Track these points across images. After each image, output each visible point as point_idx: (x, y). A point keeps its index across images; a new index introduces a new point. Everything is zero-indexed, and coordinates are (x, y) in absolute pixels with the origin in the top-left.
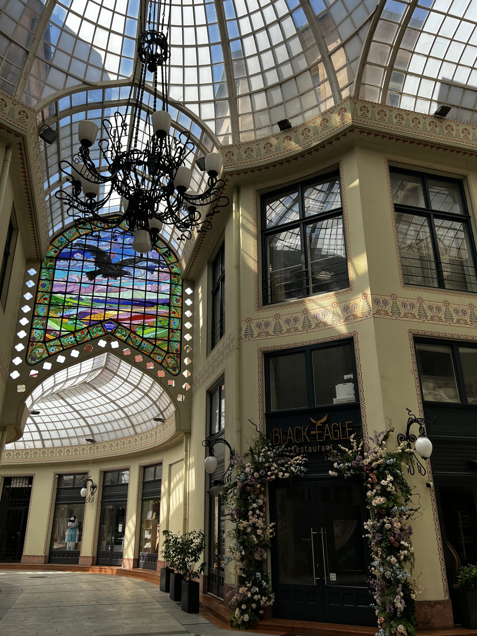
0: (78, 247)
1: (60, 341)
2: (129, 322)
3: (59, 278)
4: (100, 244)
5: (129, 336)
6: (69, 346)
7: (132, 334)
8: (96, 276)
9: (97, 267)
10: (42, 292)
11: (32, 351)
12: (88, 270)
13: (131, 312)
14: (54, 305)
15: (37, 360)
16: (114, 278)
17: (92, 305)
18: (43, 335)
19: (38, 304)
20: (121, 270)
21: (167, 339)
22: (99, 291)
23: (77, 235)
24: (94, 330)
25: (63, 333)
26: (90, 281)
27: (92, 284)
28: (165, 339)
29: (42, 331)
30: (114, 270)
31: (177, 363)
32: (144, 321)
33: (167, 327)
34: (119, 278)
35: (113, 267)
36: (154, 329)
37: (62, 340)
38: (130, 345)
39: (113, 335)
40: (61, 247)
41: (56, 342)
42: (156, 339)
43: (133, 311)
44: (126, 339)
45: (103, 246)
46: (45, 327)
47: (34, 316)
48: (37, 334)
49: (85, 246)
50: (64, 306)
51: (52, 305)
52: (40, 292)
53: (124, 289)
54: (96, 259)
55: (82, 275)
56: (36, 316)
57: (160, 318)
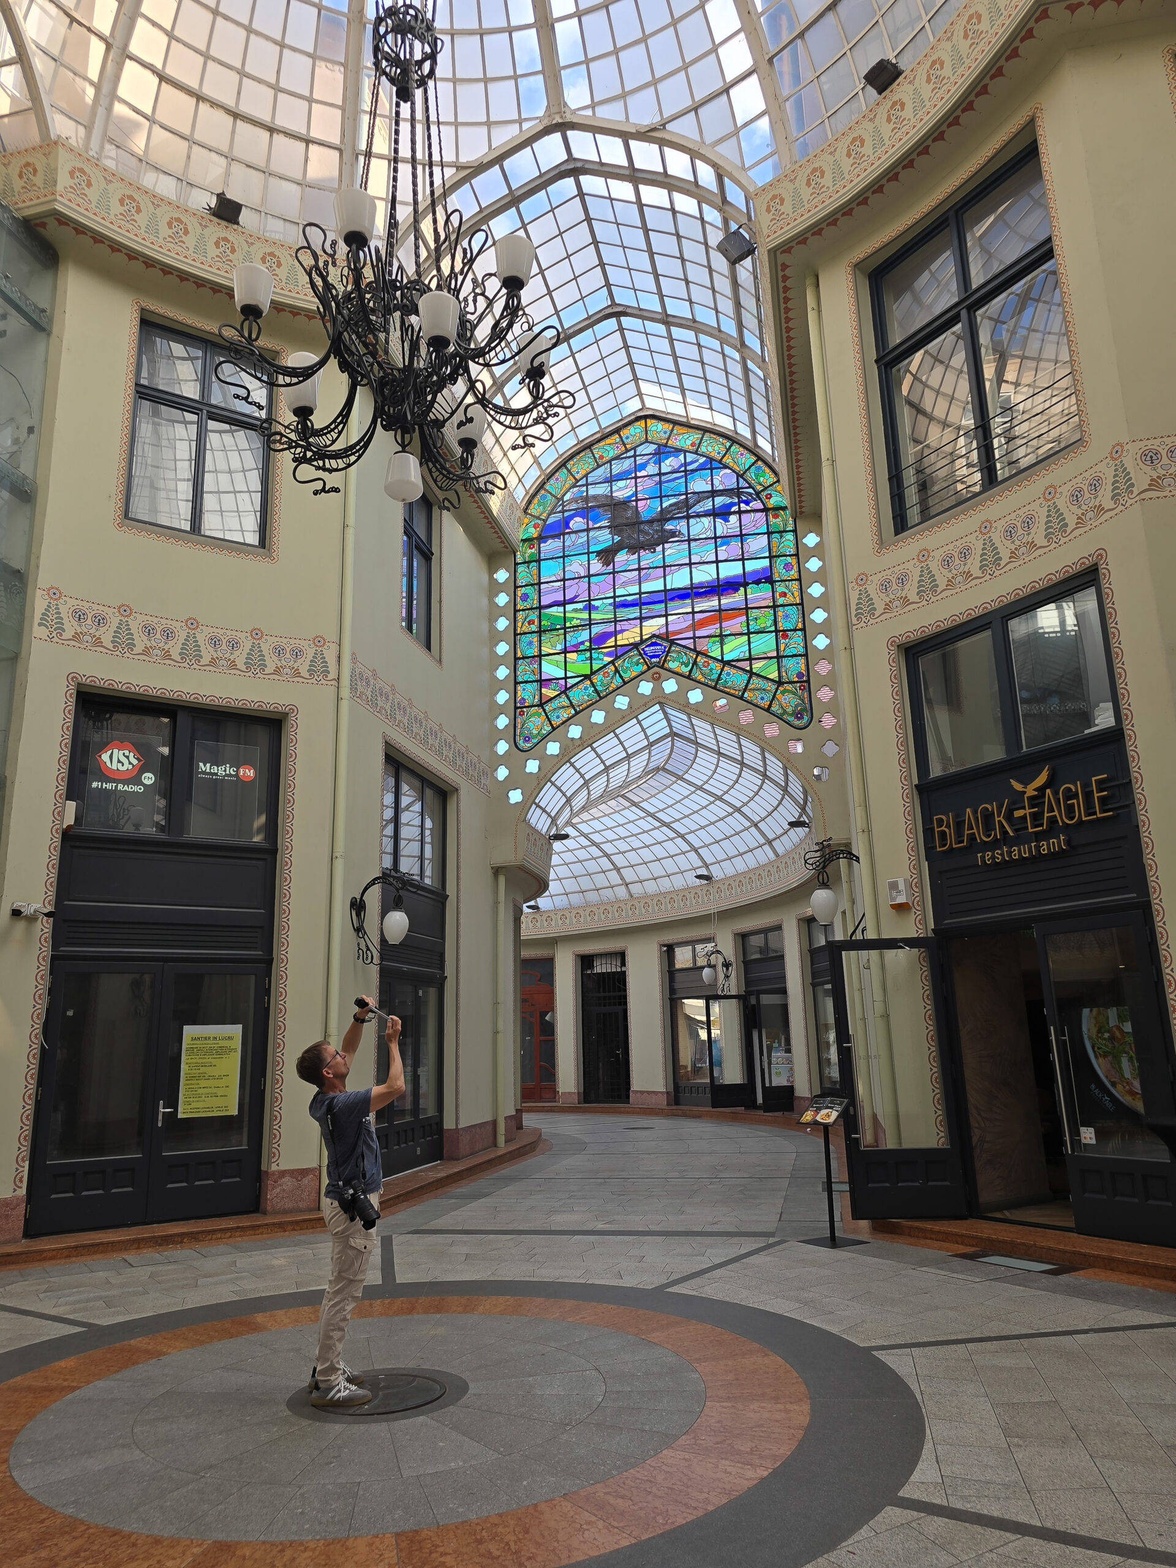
0: (574, 506)
1: (568, 698)
2: (690, 634)
3: (550, 577)
4: (614, 488)
5: (695, 663)
6: (584, 705)
7: (699, 658)
8: (616, 554)
9: (616, 537)
10: (523, 610)
11: (523, 725)
12: (599, 548)
13: (693, 613)
14: (548, 631)
15: (535, 741)
16: (649, 549)
17: (615, 615)
18: (538, 693)
19: (521, 634)
20: (663, 530)
21: (774, 654)
22: (624, 585)
23: (571, 481)
24: (626, 664)
25: (571, 682)
26: (605, 568)
27: (609, 573)
28: (769, 655)
29: (535, 685)
30: (647, 534)
31: (803, 701)
32: (721, 627)
33: (773, 628)
34: (659, 548)
35: (646, 528)
36: (746, 638)
37: (571, 694)
38: (699, 682)
39: (662, 667)
40: (545, 515)
41: (561, 700)
42: (750, 659)
43: (696, 610)
44: (691, 671)
45: (620, 489)
46: (537, 677)
47: (516, 659)
48: (528, 693)
49: (587, 499)
50: (565, 628)
51: (545, 631)
52: (520, 610)
53: (673, 568)
54: (612, 520)
55: (589, 561)
56: (520, 658)
57: (753, 614)
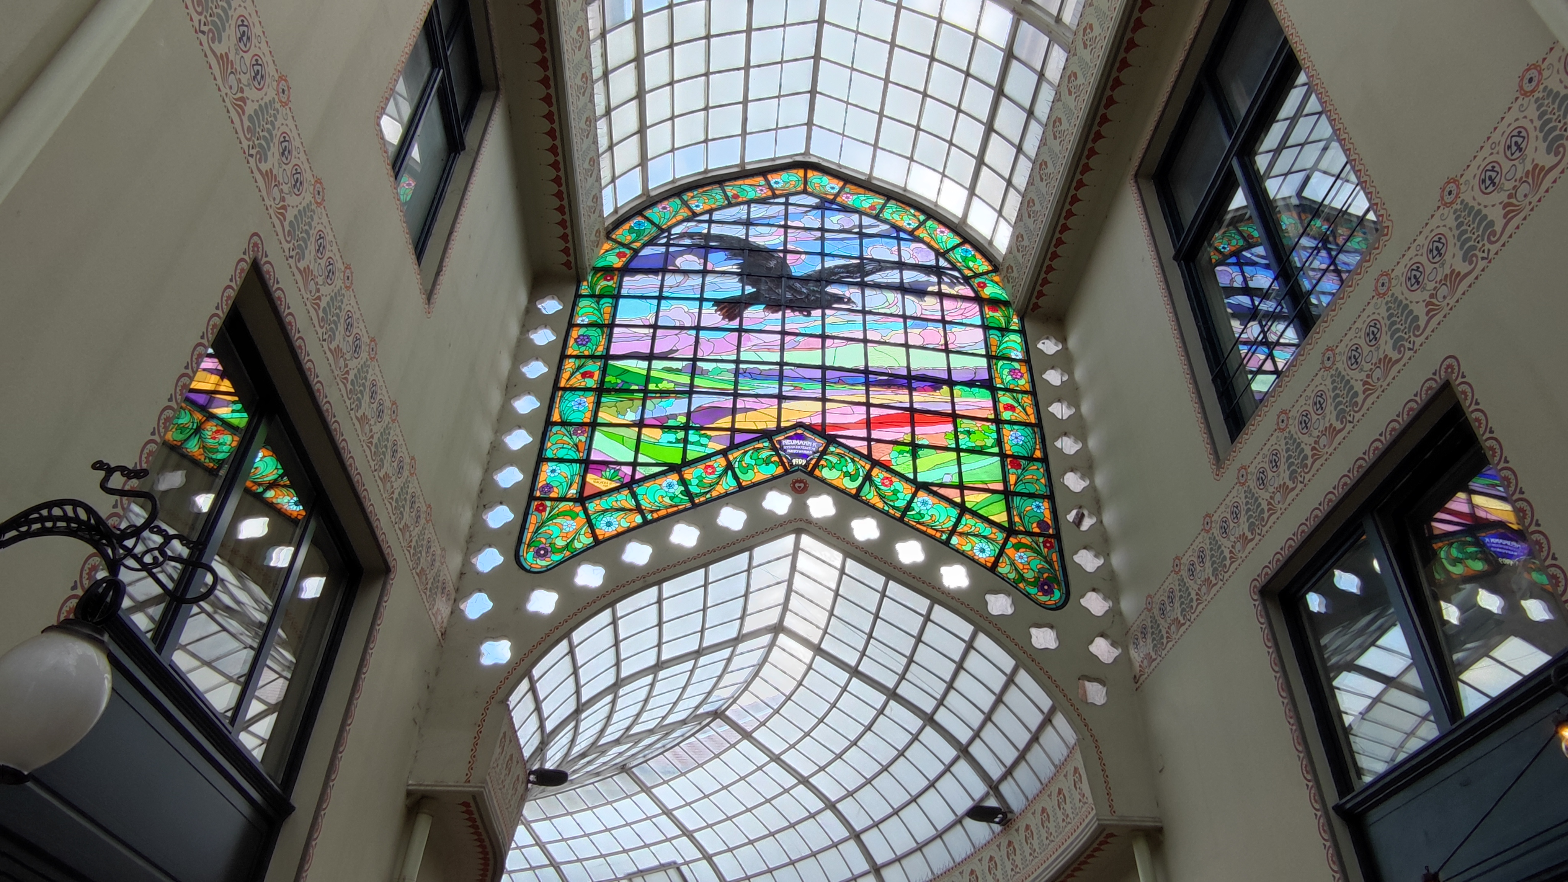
1: (634, 495)
3: (632, 319)
4: (751, 233)
5: (868, 477)
6: (663, 513)
7: (876, 471)
8: (746, 308)
9: (748, 288)
10: (577, 357)
11: (539, 528)
13: (868, 405)
14: (614, 390)
15: (556, 558)
16: (801, 312)
18: (577, 479)
19: (565, 389)
21: (1000, 487)
23: (685, 213)
24: (747, 459)
25: (642, 472)
28: (991, 486)
29: (576, 467)
30: (801, 293)
31: (1051, 566)
32: (913, 433)
33: (996, 450)
35: (798, 285)
36: (952, 455)
37: (640, 490)
38: (873, 507)
39: (811, 473)
40: (638, 244)
41: (621, 497)
42: (961, 487)
43: (872, 401)
44: (860, 488)
45: (760, 235)
46: (582, 455)
47: (549, 423)
48: (558, 476)
49: (708, 237)
50: (645, 391)
51: (609, 391)
53: (837, 341)
54: (743, 266)
55: (700, 309)
56: (556, 424)
57: (964, 424)
